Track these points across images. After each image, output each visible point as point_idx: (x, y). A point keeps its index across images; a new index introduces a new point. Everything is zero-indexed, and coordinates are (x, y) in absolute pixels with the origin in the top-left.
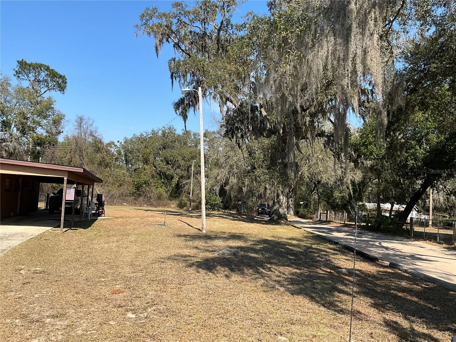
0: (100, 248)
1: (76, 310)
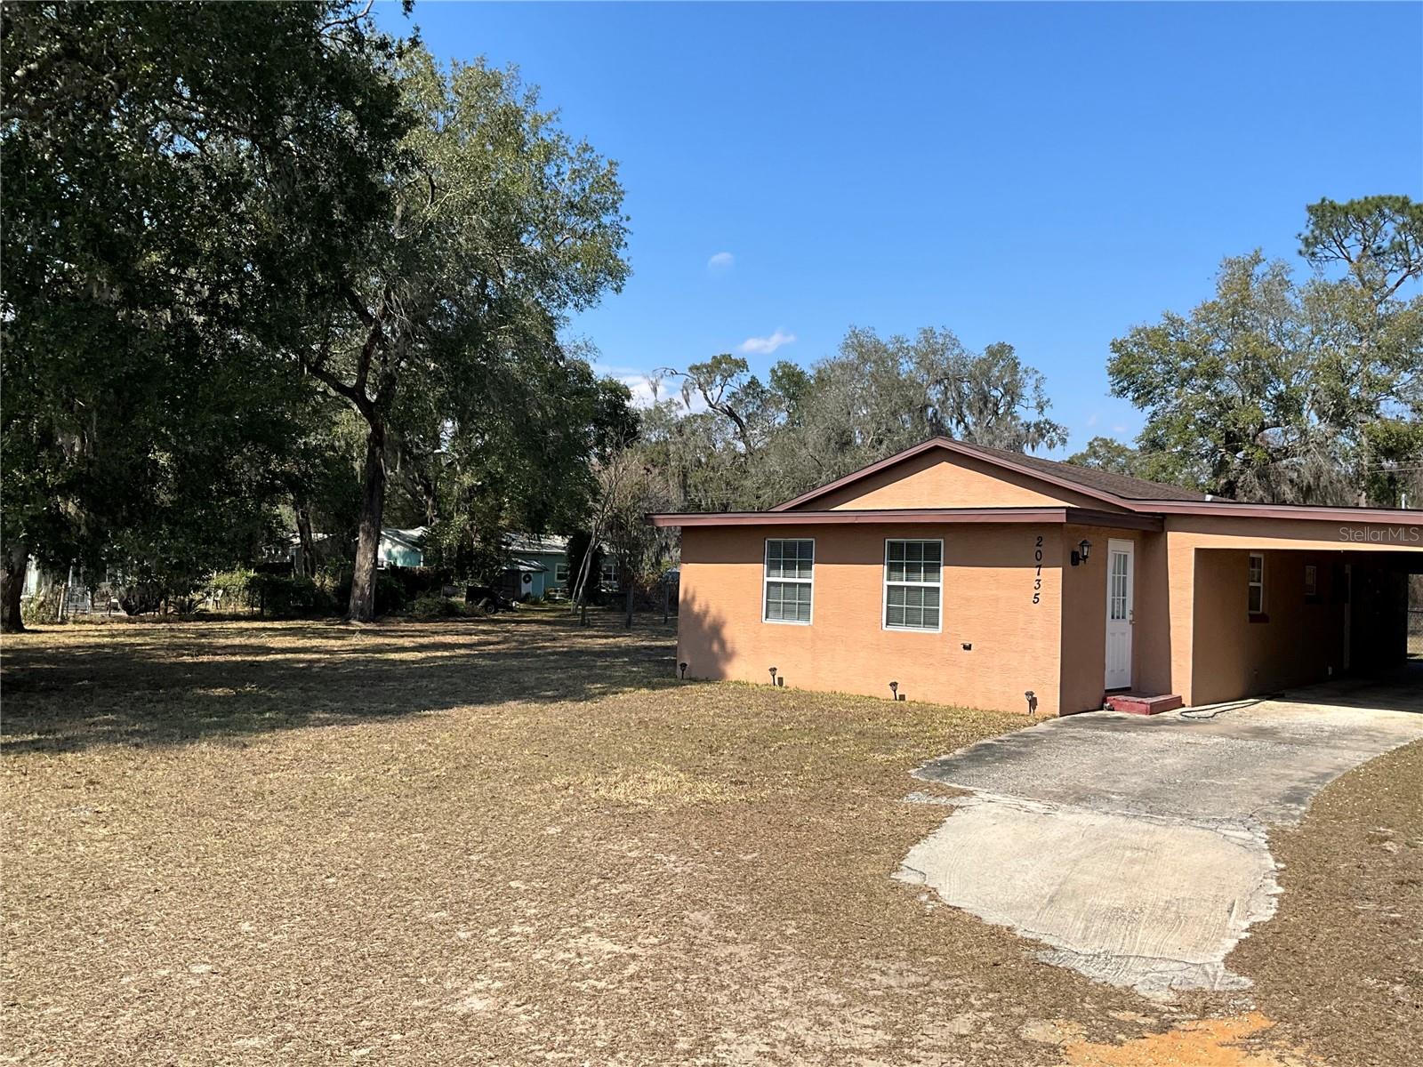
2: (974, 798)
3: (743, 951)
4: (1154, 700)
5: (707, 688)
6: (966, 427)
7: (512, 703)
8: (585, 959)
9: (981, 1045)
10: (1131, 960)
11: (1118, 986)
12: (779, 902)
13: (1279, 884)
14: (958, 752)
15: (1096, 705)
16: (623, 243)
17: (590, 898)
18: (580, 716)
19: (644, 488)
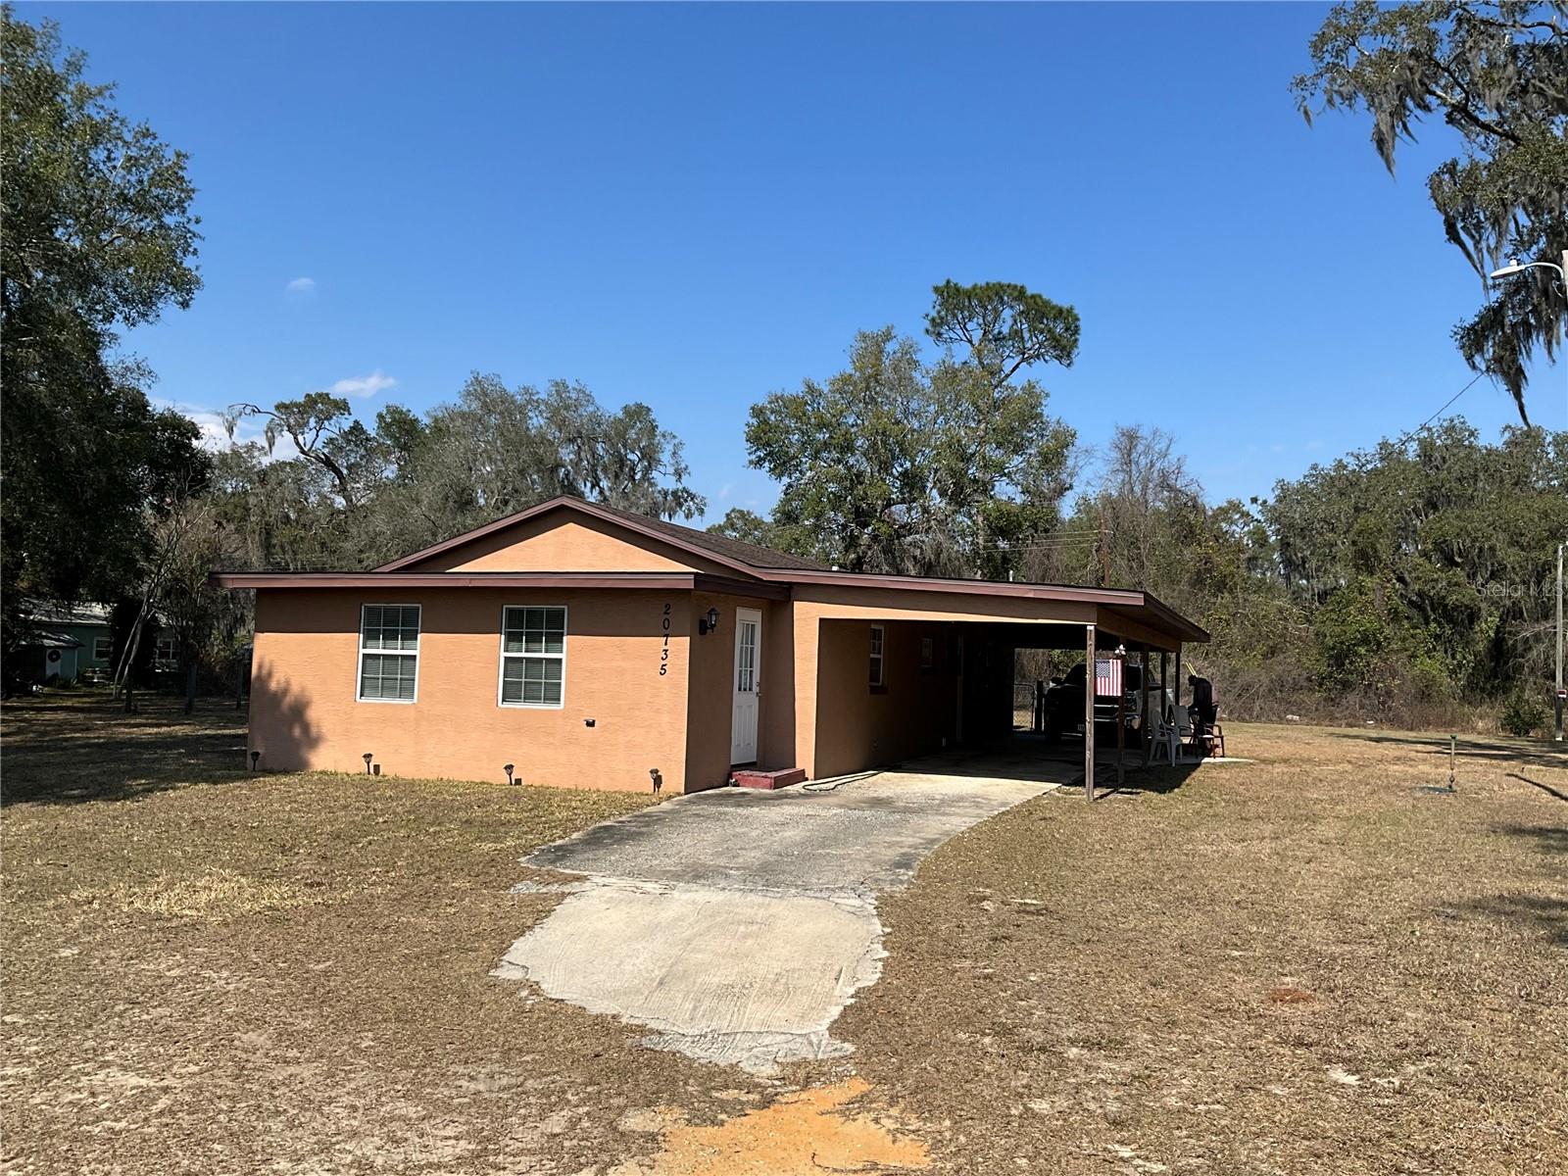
0: (1216, 855)
1: (1154, 1034)
2: (588, 883)
3: (306, 1072)
4: (779, 774)
5: (284, 779)
6: (601, 492)
7: (24, 806)
8: (101, 1098)
9: (575, 1142)
10: (739, 1036)
11: (722, 1065)
12: (355, 1013)
13: (885, 949)
14: (575, 836)
15: (721, 780)
16: (191, 249)
17: (113, 1027)
18: (115, 818)
19: (215, 549)
